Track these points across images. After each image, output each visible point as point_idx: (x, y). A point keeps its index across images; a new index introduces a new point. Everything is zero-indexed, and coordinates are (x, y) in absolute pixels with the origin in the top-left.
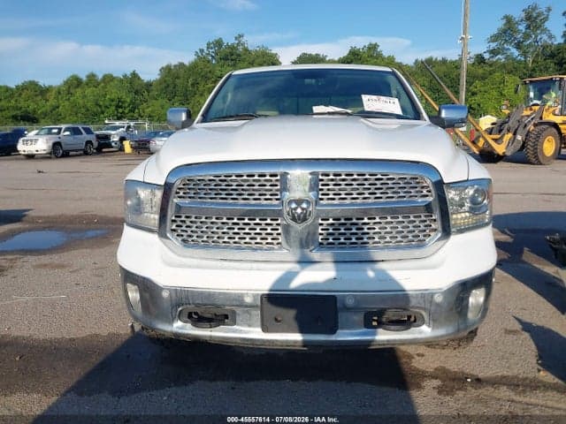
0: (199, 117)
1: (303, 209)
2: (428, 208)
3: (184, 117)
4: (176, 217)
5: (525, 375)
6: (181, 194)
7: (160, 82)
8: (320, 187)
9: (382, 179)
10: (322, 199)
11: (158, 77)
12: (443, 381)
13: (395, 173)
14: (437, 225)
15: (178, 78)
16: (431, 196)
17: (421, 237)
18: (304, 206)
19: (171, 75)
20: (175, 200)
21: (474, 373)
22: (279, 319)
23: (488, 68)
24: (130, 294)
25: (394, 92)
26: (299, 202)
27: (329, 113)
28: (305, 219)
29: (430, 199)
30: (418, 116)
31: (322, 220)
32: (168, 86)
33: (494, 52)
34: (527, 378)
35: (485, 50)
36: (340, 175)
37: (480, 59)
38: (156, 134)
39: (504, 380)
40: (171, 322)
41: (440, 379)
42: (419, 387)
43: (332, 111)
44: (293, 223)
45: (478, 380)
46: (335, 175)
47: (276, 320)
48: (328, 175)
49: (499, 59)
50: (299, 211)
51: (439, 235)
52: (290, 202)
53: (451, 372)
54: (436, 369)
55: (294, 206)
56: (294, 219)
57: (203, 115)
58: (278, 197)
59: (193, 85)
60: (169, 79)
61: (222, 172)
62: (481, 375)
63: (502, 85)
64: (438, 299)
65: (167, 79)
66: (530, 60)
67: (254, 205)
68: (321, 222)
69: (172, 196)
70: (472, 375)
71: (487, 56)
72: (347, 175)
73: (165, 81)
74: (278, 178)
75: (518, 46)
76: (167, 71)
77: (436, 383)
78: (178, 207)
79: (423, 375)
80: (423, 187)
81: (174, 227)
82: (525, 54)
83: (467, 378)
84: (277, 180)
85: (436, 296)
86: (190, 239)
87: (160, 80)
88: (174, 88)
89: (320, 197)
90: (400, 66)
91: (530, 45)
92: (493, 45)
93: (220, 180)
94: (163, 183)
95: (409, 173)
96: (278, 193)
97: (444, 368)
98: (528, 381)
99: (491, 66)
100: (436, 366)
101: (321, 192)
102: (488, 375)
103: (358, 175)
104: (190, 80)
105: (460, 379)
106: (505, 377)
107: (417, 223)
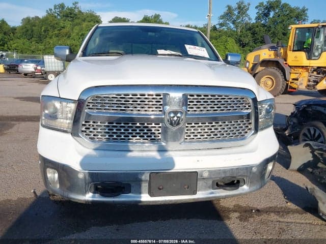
0: (80, 52)
1: (178, 117)
2: (248, 116)
3: (67, 52)
4: (86, 122)
5: (281, 206)
6: (91, 107)
7: (22, 28)
8: (189, 103)
9: (225, 99)
10: (189, 111)
11: (21, 25)
12: (240, 213)
13: (233, 95)
14: (252, 126)
15: (34, 26)
16: (251, 109)
17: (243, 133)
18: (179, 115)
19: (29, 23)
20: (86, 111)
21: (255, 206)
22: (161, 187)
23: (218, 34)
24: (49, 175)
25: (200, 44)
26: (175, 113)
27: (168, 55)
28: (178, 124)
29: (249, 111)
30: (217, 59)
31: (188, 124)
32: (28, 30)
33: (221, 25)
34: (282, 208)
35: (217, 23)
36: (201, 96)
37: (214, 29)
38: (22, 61)
39: (271, 209)
40: (84, 193)
41: (239, 212)
42: (229, 218)
43: (169, 53)
44: (170, 126)
45: (258, 211)
46: (198, 96)
47: (159, 188)
48: (193, 96)
49: (224, 29)
50: (175, 118)
51: (253, 132)
52: (170, 113)
53: (243, 207)
54: (234, 206)
55: (172, 115)
56: (171, 124)
57: (83, 52)
58: (161, 109)
59: (45, 31)
60: (29, 27)
61: (123, 92)
62: (259, 208)
63: (226, 43)
64: (254, 170)
65: (26, 26)
66: (239, 30)
67: (143, 115)
68: (187, 125)
69: (84, 108)
70: (254, 208)
71: (218, 27)
72: (204, 96)
73: (26, 27)
74: (162, 97)
75: (234, 23)
76: (27, 21)
77: (237, 215)
78: (88, 115)
79: (229, 210)
80: (246, 104)
81: (84, 129)
82: (237, 27)
83: (252, 210)
84: (161, 99)
85: (253, 168)
86: (96, 137)
87: (22, 26)
88: (32, 32)
89: (188, 109)
90: (200, 29)
91: (240, 22)
92: (221, 21)
93: (121, 98)
94: (77, 99)
95: (240, 95)
96: (161, 107)
97: (238, 205)
98: (283, 209)
99: (220, 32)
100: (234, 204)
101: (189, 106)
102: (262, 207)
103: (212, 96)
104: (43, 28)
105: (248, 211)
106: (271, 207)
107: (241, 125)
